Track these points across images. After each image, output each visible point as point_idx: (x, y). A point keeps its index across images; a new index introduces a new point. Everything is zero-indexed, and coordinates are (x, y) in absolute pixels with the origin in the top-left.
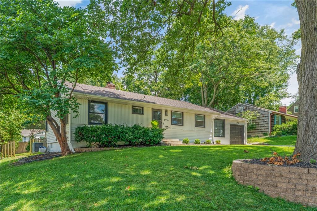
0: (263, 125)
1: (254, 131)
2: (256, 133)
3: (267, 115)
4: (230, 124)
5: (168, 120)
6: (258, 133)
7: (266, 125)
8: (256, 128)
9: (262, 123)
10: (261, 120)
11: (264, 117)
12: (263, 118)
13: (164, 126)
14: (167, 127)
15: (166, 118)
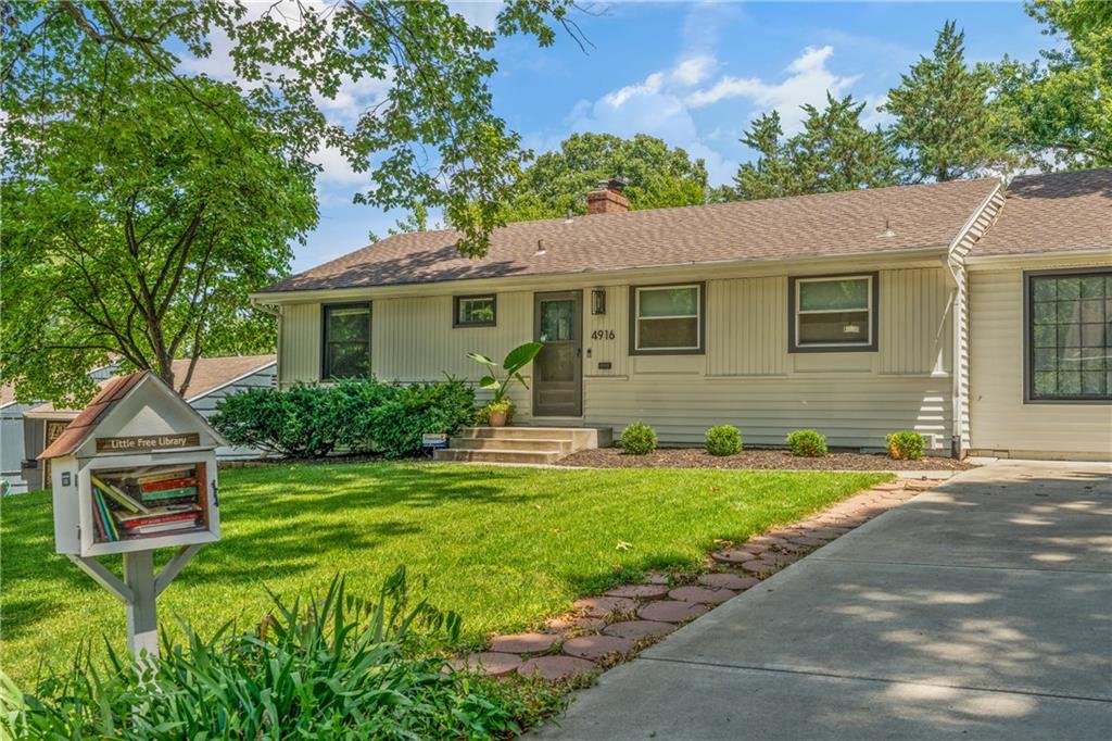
5: (613, 335)
13: (590, 366)
14: (605, 366)
15: (603, 324)
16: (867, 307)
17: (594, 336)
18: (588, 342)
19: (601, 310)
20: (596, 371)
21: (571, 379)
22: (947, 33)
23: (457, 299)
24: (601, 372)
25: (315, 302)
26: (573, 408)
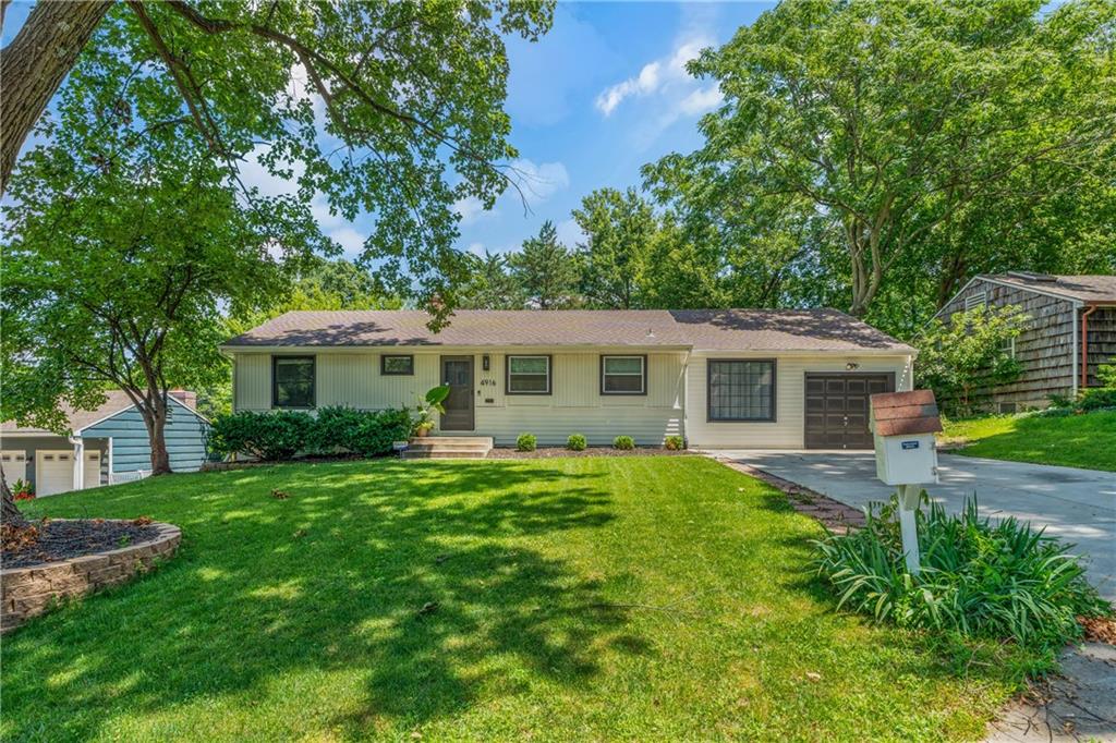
0: (1053, 363)
1: (1023, 387)
2: (1031, 396)
3: (1066, 315)
4: (806, 373)
5: (494, 383)
6: (1034, 395)
7: (1063, 361)
8: (1031, 376)
9: (1049, 353)
10: (1046, 340)
11: (1055, 325)
12: (1053, 331)
13: (479, 401)
14: (489, 401)
15: (489, 376)
16: (640, 372)
17: (482, 383)
18: (477, 386)
19: (486, 368)
20: (484, 404)
21: (467, 408)
22: (547, 226)
23: (383, 357)
24: (488, 404)
25: (266, 354)
26: (468, 426)
